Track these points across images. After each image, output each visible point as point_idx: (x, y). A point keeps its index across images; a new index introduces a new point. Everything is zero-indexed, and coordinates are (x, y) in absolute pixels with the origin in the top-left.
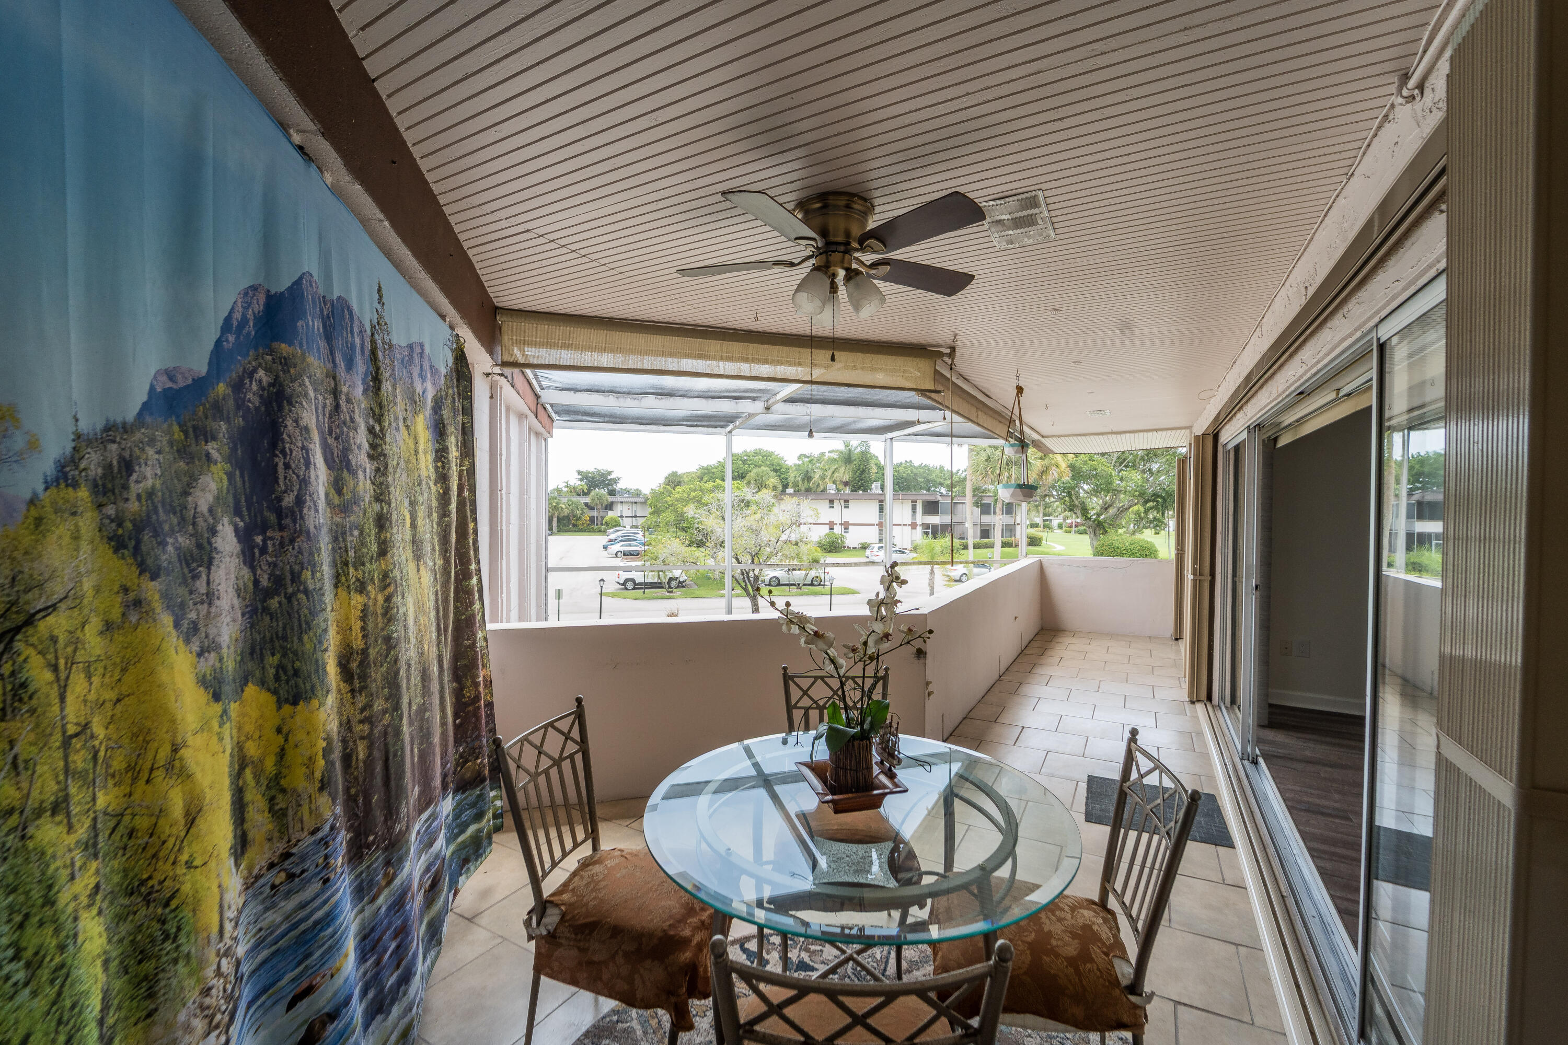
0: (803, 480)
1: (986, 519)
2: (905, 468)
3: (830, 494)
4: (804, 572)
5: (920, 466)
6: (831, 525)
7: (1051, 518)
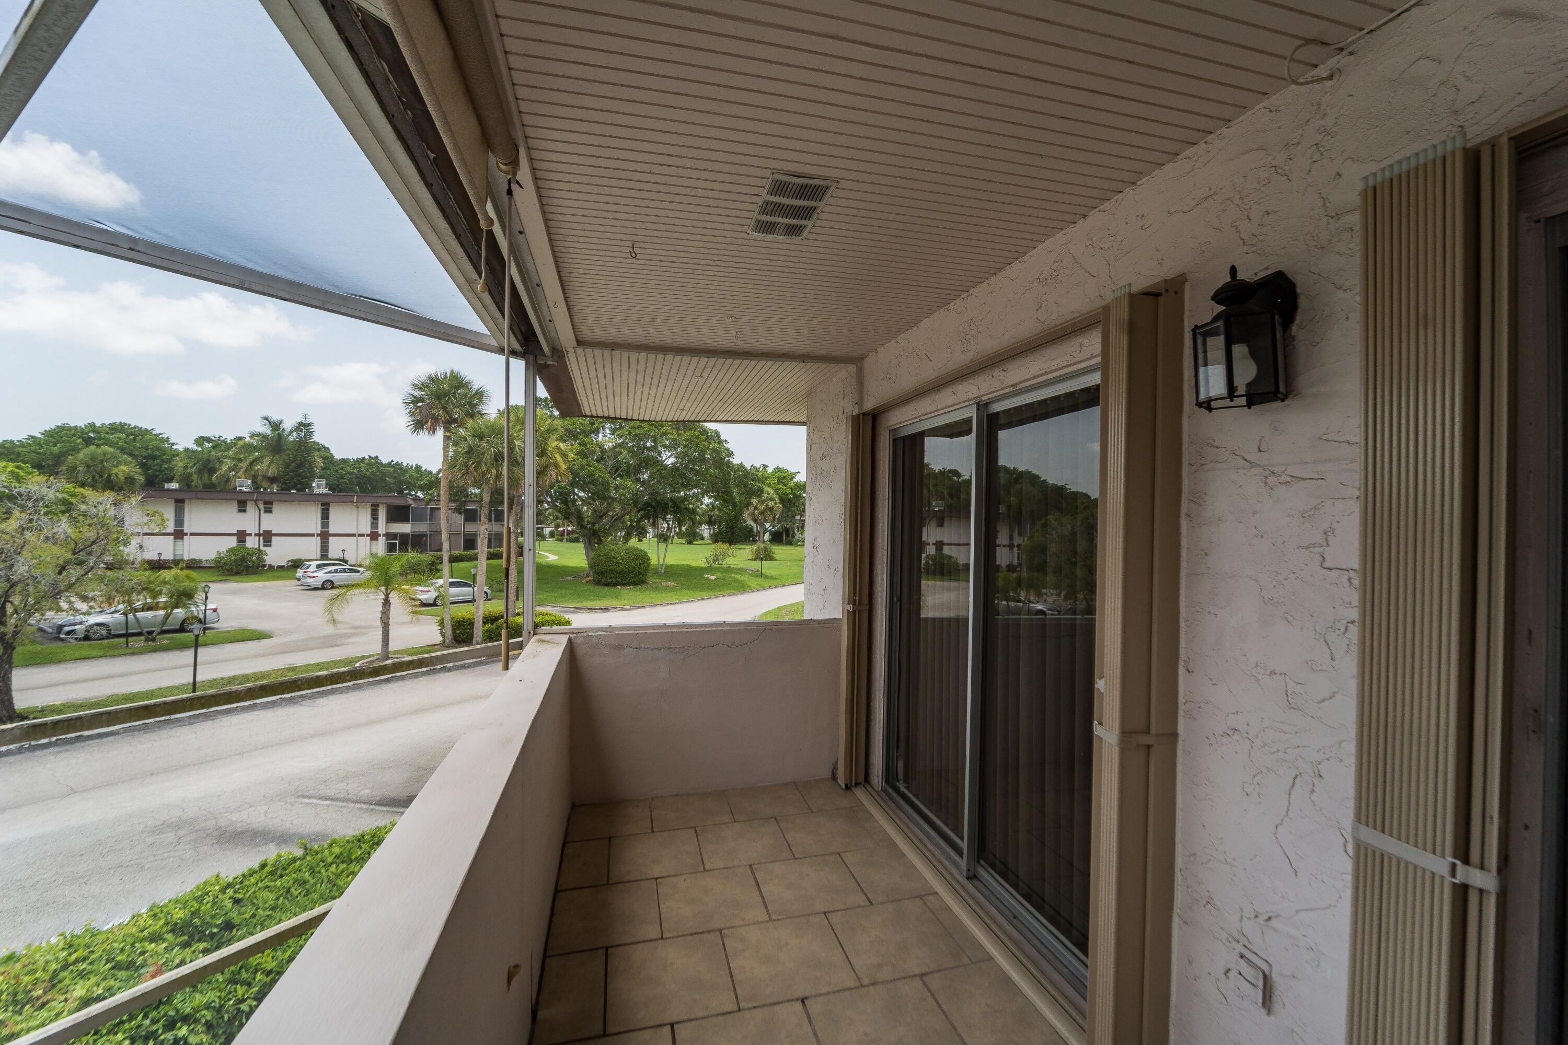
0: (200, 472)
1: (471, 528)
2: (369, 465)
3: (241, 492)
4: (162, 613)
5: (389, 464)
6: (241, 536)
7: (543, 526)
